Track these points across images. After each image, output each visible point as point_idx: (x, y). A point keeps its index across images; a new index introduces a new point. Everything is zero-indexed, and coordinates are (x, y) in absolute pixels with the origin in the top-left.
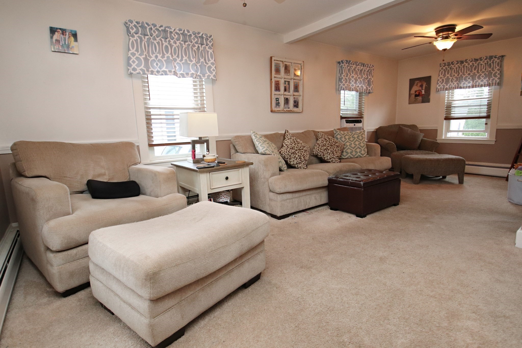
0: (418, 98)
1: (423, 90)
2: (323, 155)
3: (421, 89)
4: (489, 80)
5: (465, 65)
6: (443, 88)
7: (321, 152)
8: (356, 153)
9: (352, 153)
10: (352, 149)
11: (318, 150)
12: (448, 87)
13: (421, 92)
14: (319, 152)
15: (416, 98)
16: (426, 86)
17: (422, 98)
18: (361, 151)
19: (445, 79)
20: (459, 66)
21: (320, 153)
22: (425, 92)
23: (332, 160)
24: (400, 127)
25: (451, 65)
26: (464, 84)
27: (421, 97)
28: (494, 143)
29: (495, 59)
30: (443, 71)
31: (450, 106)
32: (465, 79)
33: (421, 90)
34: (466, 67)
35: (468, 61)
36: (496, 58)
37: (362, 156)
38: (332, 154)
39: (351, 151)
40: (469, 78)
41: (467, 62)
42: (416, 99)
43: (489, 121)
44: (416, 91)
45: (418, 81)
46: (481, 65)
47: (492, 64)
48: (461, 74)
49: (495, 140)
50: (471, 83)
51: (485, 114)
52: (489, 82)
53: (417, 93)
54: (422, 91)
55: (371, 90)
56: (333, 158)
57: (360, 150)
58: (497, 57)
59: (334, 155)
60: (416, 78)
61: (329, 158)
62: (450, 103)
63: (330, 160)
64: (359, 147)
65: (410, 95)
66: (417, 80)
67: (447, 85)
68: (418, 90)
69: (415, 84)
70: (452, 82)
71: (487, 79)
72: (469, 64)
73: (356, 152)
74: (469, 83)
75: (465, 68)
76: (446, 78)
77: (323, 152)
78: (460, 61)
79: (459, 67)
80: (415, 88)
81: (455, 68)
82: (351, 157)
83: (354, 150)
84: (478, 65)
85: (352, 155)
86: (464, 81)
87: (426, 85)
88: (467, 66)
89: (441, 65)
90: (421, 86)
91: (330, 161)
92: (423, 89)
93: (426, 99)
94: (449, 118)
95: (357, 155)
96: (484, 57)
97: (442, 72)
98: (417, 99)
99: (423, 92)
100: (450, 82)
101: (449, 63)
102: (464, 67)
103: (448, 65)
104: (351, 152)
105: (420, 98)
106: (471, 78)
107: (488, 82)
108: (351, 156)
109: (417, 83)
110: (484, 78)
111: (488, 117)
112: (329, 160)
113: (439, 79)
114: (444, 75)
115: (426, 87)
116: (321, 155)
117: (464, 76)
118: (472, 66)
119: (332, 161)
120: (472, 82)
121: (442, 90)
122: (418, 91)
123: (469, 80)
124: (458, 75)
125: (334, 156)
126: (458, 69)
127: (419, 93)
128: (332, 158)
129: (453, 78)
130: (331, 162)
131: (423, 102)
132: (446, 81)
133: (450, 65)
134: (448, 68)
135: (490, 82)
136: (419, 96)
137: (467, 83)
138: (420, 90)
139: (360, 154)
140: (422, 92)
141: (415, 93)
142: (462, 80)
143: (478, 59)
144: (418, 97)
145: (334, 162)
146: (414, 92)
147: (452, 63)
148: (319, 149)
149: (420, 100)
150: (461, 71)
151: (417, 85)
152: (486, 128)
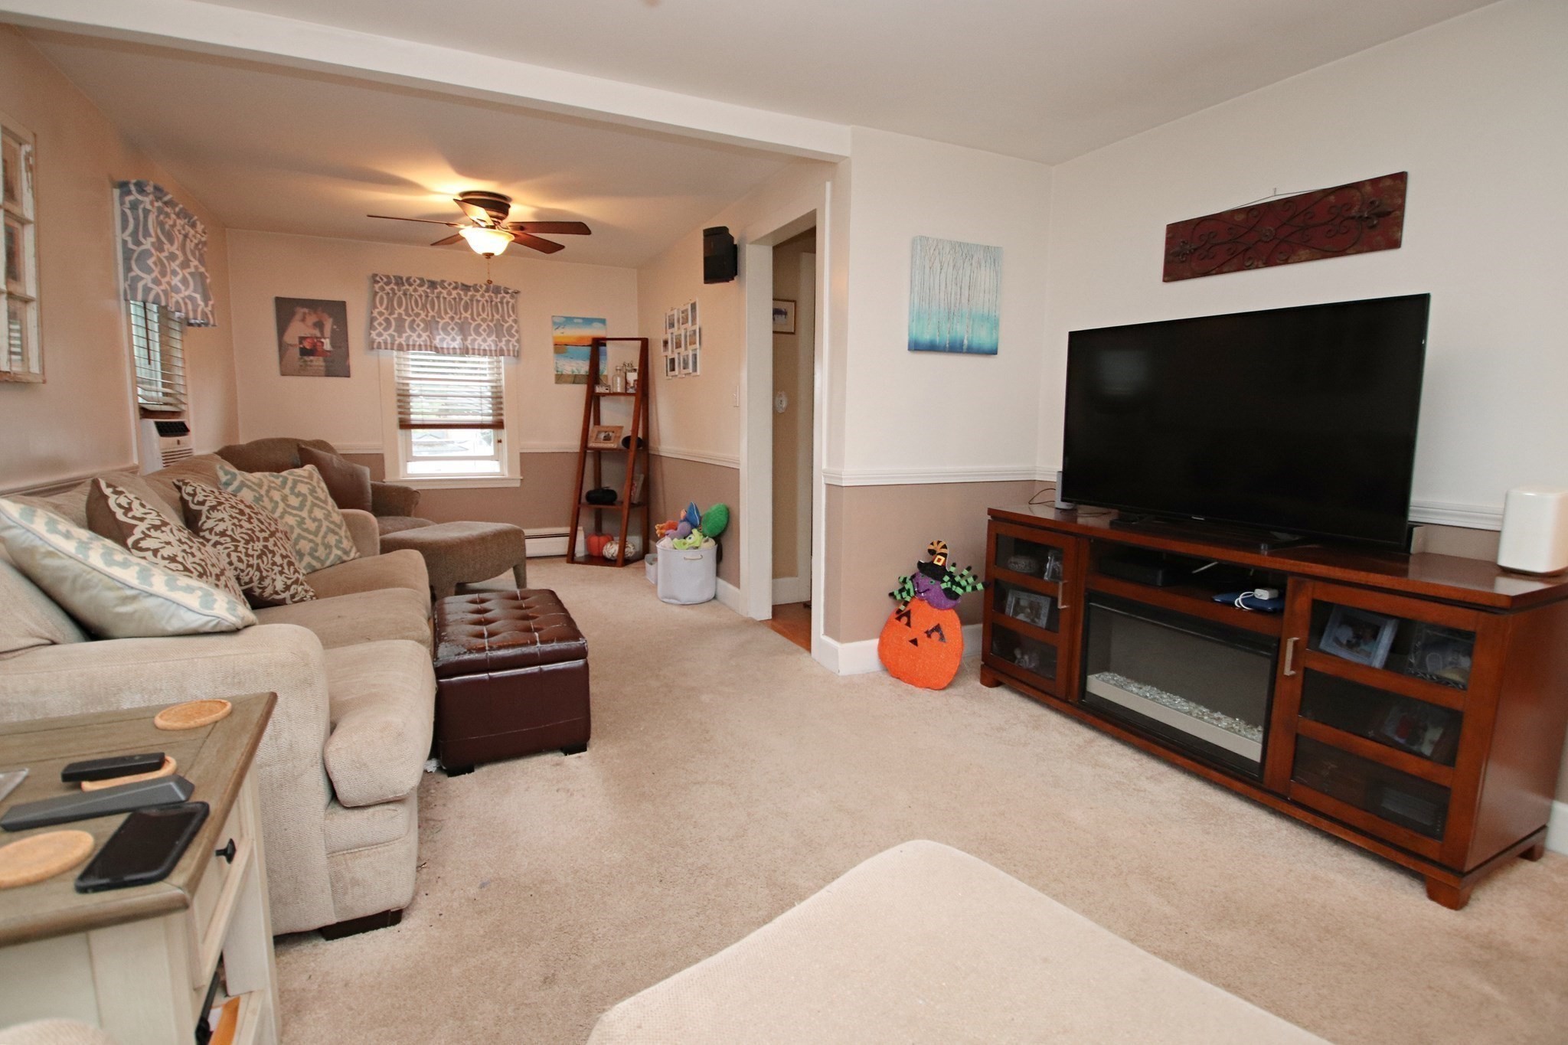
0: (311, 361)
1: (325, 338)
2: (262, 579)
3: (319, 335)
4: (500, 341)
5: (441, 293)
6: (393, 344)
7: (252, 566)
8: (328, 550)
9: (317, 554)
10: (311, 537)
11: (240, 560)
12: (403, 340)
13: (319, 344)
14: (242, 566)
15: (306, 358)
16: (335, 327)
17: (325, 361)
18: (340, 541)
19: (394, 319)
20: (427, 292)
21: (248, 574)
22: (333, 344)
23: (292, 591)
24: (303, 449)
25: (406, 284)
26: (442, 340)
27: (321, 358)
28: (518, 485)
29: (505, 295)
30: (385, 297)
31: (405, 393)
32: (444, 329)
33: (321, 338)
34: (445, 298)
35: (446, 284)
36: (507, 293)
37: (345, 558)
38: (289, 570)
39: (311, 545)
40: (453, 329)
41: (444, 288)
42: (305, 361)
43: (504, 434)
44: (302, 339)
45: (306, 310)
46: (478, 301)
47: (499, 305)
48: (431, 313)
49: (521, 478)
50: (457, 342)
51: (489, 419)
52: (501, 347)
53: (307, 345)
54: (323, 340)
55: (210, 316)
56: (296, 582)
57: (337, 537)
58: (510, 291)
59: (296, 571)
60: (300, 299)
61: (279, 586)
62: (403, 384)
63: (286, 595)
64: (332, 526)
65: (282, 347)
66: (307, 307)
67: (400, 336)
68: (309, 336)
69: (298, 316)
70: (413, 329)
71: (494, 337)
72: (449, 294)
73: (328, 546)
74: (454, 340)
75: (442, 299)
76: (396, 316)
77: (258, 565)
78: (429, 281)
79: (427, 296)
80: (298, 329)
81: (416, 295)
82: (314, 567)
83: (319, 540)
84: (472, 300)
85: (317, 559)
86: (441, 332)
87: (332, 326)
88: (446, 296)
89: (378, 279)
90: (319, 325)
91: (284, 599)
92: (326, 336)
93: (338, 367)
94: (407, 423)
95: (332, 557)
96: (483, 285)
97: (382, 298)
98: (309, 363)
99: (327, 345)
100: (408, 330)
101: (401, 278)
102: (438, 297)
103: (397, 284)
104: (311, 548)
105: (318, 362)
106: (456, 329)
107: (497, 345)
108: (315, 563)
109: (305, 314)
110: (489, 335)
111: (498, 425)
112: (283, 596)
113: (374, 315)
114: (391, 309)
115: (333, 331)
116: (251, 578)
117: (442, 322)
118: (457, 300)
119: (293, 596)
120: (459, 338)
121: (389, 346)
122: (309, 340)
123: (453, 333)
124: (427, 316)
125: (297, 575)
126: (424, 298)
127: (314, 345)
128: (293, 583)
129: (414, 321)
130: (288, 601)
131: (330, 373)
132: (396, 326)
133: (403, 285)
134: (399, 291)
135: (503, 344)
136: (313, 355)
137: (448, 339)
138: (317, 338)
139: (339, 553)
140: (322, 343)
141: (301, 343)
142: (437, 329)
143: (470, 287)
144: (311, 358)
145: (302, 600)
146: (297, 342)
147: (408, 279)
148: (239, 554)
149: (318, 366)
150: (430, 305)
151: (303, 320)
152: (497, 451)
